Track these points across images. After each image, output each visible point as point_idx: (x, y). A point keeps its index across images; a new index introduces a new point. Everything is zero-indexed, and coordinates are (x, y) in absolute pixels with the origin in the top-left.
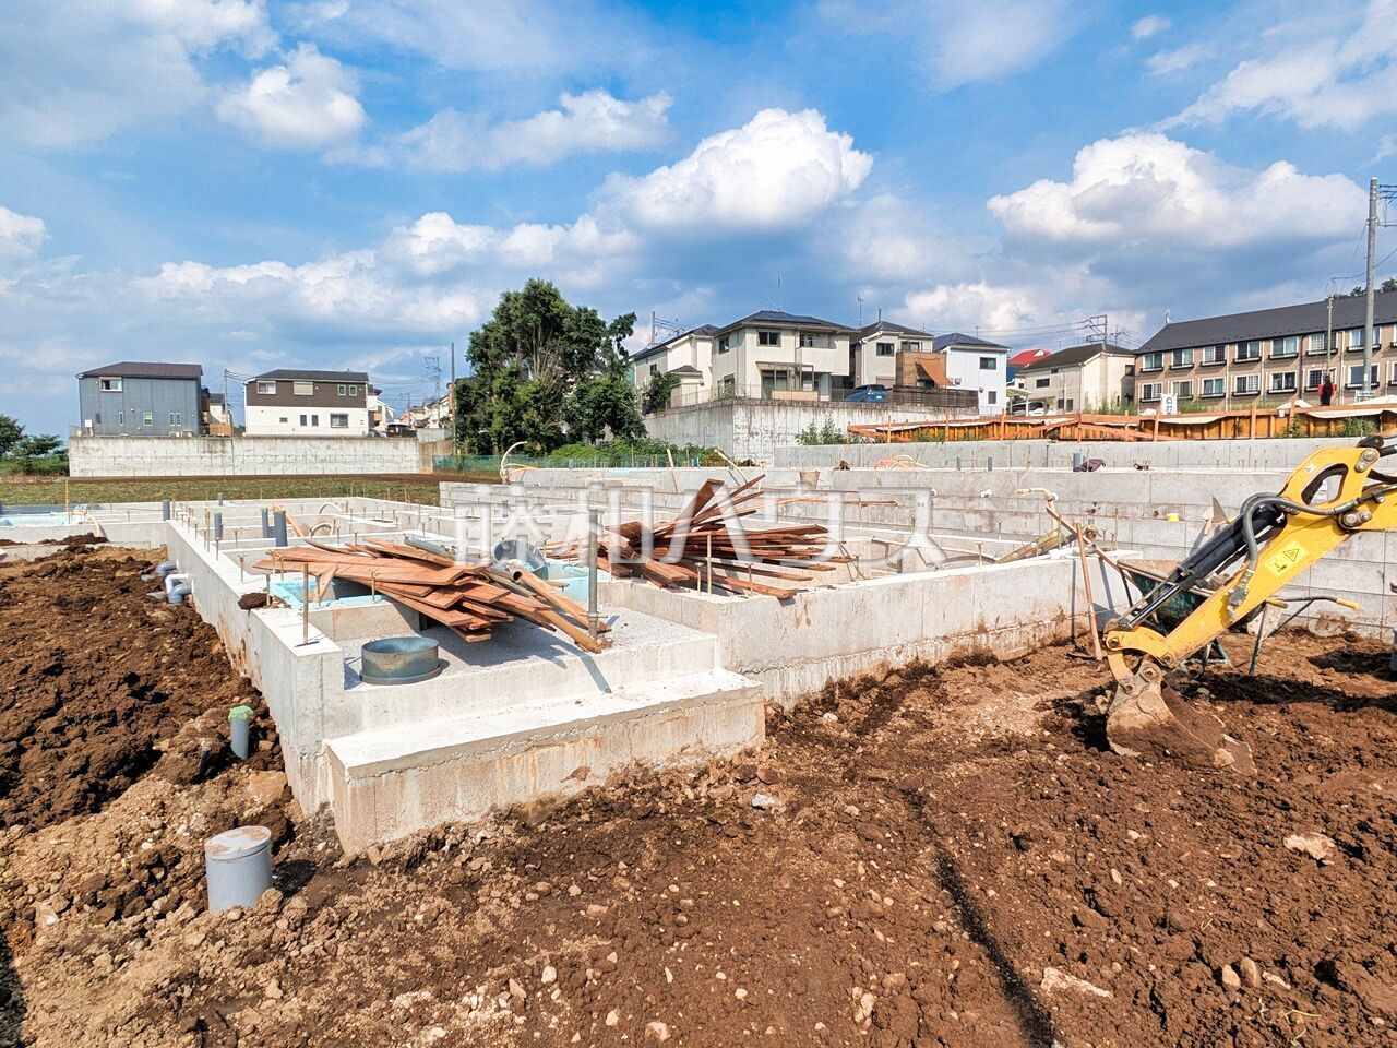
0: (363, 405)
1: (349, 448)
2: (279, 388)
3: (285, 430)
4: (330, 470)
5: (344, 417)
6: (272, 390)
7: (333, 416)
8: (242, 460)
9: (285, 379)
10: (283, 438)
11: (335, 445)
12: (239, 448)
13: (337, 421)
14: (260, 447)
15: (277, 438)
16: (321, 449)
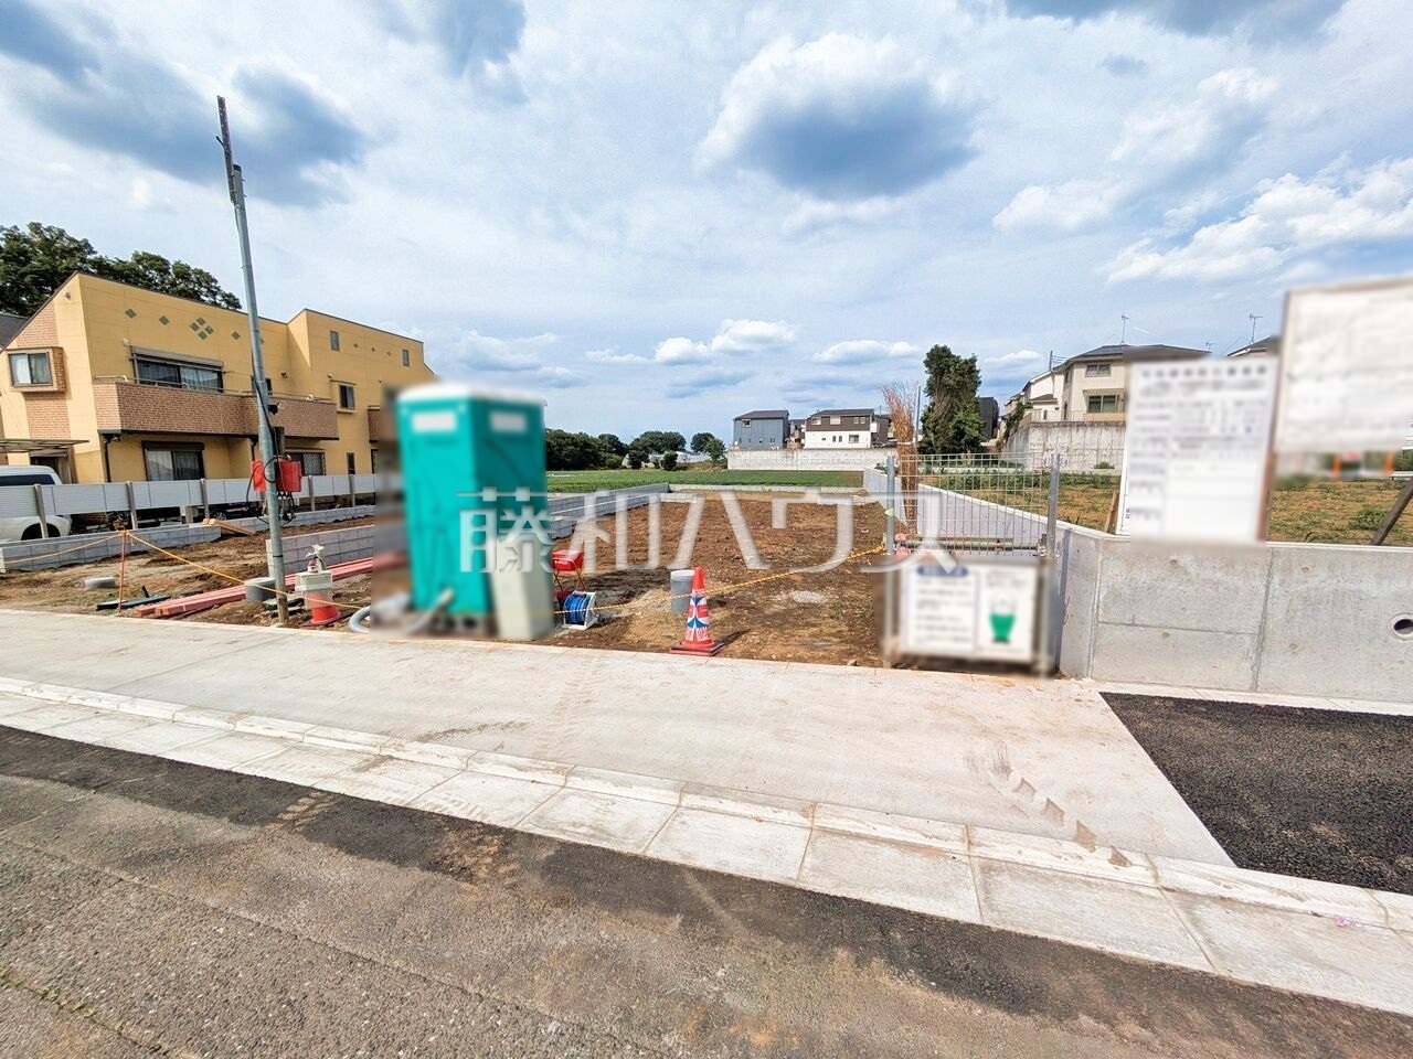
0: (868, 430)
1: (858, 456)
2: (823, 421)
3: (824, 445)
4: (846, 468)
5: (857, 436)
6: (819, 423)
7: (850, 436)
8: (802, 461)
9: (826, 416)
10: (822, 449)
11: (850, 453)
12: (800, 455)
13: (853, 439)
14: (810, 455)
15: (819, 449)
16: (842, 456)
